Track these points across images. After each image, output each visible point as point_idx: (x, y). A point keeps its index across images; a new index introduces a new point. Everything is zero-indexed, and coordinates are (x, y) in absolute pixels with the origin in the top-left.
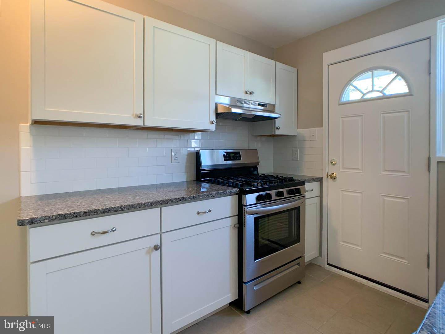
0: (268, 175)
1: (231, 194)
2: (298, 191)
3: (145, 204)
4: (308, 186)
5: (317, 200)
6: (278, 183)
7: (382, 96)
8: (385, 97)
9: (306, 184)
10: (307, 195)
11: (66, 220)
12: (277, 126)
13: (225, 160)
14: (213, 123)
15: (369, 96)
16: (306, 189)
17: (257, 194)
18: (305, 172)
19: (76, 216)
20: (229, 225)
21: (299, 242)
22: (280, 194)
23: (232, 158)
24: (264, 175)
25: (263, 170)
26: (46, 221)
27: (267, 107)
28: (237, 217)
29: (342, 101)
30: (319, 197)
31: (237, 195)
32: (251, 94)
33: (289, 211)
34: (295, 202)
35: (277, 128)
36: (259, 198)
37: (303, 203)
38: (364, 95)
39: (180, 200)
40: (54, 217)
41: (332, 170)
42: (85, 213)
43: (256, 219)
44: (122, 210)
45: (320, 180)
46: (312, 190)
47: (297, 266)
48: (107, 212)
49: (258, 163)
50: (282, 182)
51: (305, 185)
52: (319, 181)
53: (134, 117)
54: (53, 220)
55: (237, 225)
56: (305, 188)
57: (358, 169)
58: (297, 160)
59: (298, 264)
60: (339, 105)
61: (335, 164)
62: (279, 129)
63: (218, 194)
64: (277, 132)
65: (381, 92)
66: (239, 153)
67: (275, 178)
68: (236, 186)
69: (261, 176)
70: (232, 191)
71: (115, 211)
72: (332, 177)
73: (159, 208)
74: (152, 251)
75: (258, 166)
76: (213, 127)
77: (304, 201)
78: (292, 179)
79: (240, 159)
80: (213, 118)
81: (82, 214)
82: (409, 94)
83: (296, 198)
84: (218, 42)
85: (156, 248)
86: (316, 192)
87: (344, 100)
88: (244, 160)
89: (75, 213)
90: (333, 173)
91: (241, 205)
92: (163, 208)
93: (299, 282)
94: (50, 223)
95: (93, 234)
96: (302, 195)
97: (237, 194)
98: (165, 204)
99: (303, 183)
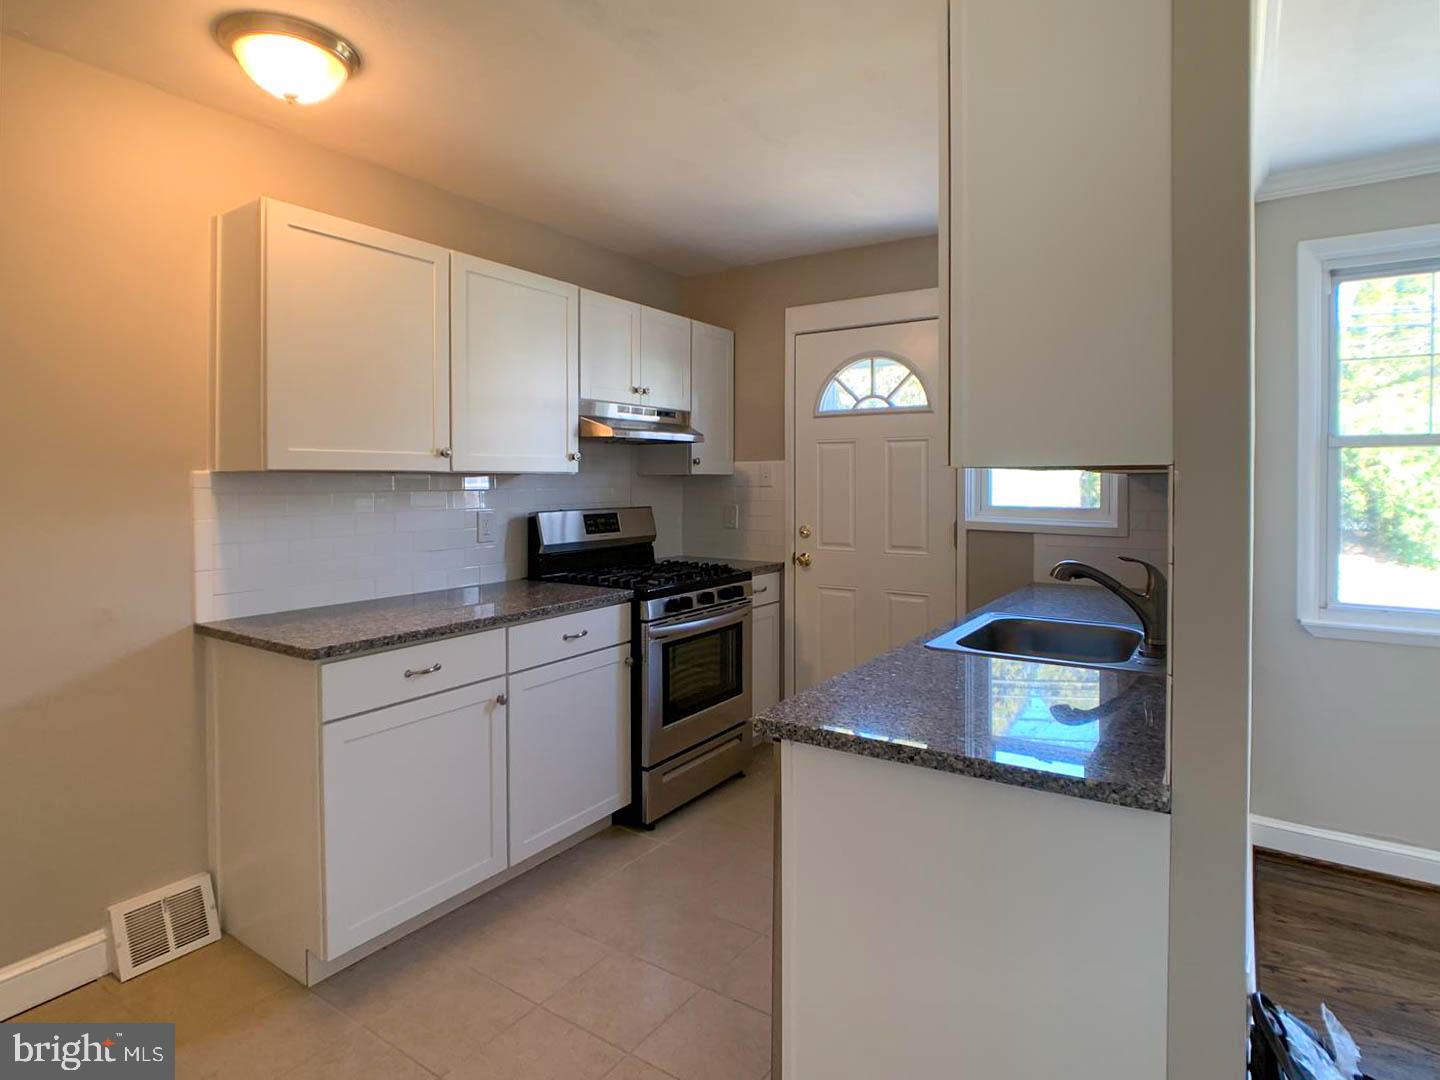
0: (677, 562)
1: (620, 601)
2: (739, 591)
3: (485, 620)
4: (757, 581)
5: (774, 609)
6: (701, 576)
7: (887, 408)
8: (892, 412)
9: (753, 578)
10: (756, 599)
11: (373, 650)
12: (694, 457)
13: (588, 532)
14: (573, 458)
15: (864, 405)
16: (755, 587)
17: (666, 599)
18: (751, 553)
19: (388, 644)
20: (618, 660)
21: (741, 692)
22: (706, 599)
23: (601, 528)
24: (668, 561)
25: (663, 551)
26: (348, 651)
27: (674, 417)
28: (629, 645)
29: (820, 410)
30: (778, 604)
31: (629, 604)
32: (644, 392)
33: (722, 631)
34: (732, 614)
35: (695, 462)
36: (671, 607)
37: (749, 614)
38: (859, 401)
39: (539, 614)
40: (357, 646)
41: (802, 547)
42: (400, 637)
43: (666, 648)
44: (452, 632)
45: (780, 568)
46: (765, 589)
47: (738, 741)
48: (431, 635)
49: (654, 538)
50: (709, 575)
51: (750, 579)
52: (778, 570)
53: (436, 456)
54: (356, 650)
55: (631, 660)
56: (750, 585)
57: (848, 545)
58: (734, 528)
59: (739, 737)
60: (816, 417)
61: (807, 536)
62: (698, 463)
63: (597, 601)
64: (696, 470)
65: (886, 400)
66: (614, 515)
67: (694, 568)
68: (626, 586)
69: (662, 564)
70: (622, 594)
71: (443, 634)
72: (801, 563)
73: (504, 629)
74: (494, 706)
75: (653, 544)
76: (573, 467)
77: (751, 612)
78: (726, 569)
79: (618, 530)
80: (574, 448)
81: (395, 639)
82: (928, 409)
83: (735, 605)
84: (582, 290)
85: (502, 701)
86: (772, 594)
87: (825, 409)
88: (627, 532)
89: (385, 638)
90: (804, 554)
91: (637, 621)
92: (511, 629)
93: (740, 775)
94: (353, 655)
95: (408, 675)
96: (745, 599)
97: (628, 601)
98: (516, 620)
99: (748, 576)
